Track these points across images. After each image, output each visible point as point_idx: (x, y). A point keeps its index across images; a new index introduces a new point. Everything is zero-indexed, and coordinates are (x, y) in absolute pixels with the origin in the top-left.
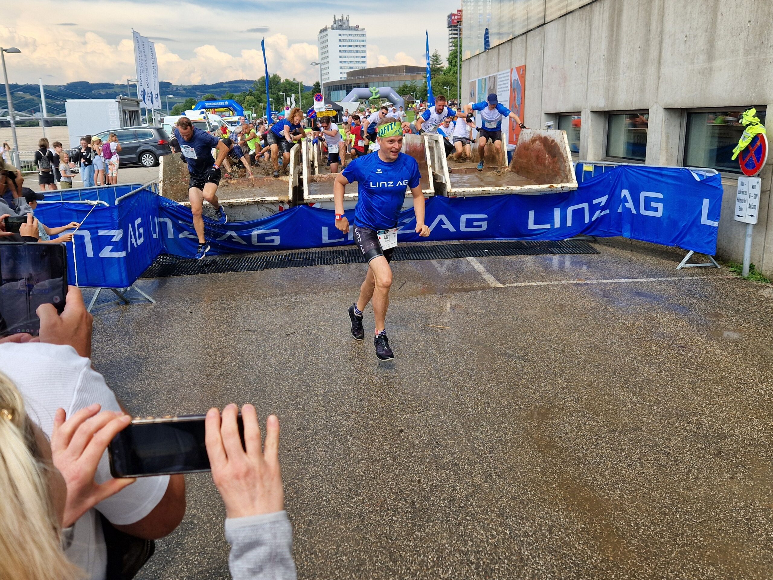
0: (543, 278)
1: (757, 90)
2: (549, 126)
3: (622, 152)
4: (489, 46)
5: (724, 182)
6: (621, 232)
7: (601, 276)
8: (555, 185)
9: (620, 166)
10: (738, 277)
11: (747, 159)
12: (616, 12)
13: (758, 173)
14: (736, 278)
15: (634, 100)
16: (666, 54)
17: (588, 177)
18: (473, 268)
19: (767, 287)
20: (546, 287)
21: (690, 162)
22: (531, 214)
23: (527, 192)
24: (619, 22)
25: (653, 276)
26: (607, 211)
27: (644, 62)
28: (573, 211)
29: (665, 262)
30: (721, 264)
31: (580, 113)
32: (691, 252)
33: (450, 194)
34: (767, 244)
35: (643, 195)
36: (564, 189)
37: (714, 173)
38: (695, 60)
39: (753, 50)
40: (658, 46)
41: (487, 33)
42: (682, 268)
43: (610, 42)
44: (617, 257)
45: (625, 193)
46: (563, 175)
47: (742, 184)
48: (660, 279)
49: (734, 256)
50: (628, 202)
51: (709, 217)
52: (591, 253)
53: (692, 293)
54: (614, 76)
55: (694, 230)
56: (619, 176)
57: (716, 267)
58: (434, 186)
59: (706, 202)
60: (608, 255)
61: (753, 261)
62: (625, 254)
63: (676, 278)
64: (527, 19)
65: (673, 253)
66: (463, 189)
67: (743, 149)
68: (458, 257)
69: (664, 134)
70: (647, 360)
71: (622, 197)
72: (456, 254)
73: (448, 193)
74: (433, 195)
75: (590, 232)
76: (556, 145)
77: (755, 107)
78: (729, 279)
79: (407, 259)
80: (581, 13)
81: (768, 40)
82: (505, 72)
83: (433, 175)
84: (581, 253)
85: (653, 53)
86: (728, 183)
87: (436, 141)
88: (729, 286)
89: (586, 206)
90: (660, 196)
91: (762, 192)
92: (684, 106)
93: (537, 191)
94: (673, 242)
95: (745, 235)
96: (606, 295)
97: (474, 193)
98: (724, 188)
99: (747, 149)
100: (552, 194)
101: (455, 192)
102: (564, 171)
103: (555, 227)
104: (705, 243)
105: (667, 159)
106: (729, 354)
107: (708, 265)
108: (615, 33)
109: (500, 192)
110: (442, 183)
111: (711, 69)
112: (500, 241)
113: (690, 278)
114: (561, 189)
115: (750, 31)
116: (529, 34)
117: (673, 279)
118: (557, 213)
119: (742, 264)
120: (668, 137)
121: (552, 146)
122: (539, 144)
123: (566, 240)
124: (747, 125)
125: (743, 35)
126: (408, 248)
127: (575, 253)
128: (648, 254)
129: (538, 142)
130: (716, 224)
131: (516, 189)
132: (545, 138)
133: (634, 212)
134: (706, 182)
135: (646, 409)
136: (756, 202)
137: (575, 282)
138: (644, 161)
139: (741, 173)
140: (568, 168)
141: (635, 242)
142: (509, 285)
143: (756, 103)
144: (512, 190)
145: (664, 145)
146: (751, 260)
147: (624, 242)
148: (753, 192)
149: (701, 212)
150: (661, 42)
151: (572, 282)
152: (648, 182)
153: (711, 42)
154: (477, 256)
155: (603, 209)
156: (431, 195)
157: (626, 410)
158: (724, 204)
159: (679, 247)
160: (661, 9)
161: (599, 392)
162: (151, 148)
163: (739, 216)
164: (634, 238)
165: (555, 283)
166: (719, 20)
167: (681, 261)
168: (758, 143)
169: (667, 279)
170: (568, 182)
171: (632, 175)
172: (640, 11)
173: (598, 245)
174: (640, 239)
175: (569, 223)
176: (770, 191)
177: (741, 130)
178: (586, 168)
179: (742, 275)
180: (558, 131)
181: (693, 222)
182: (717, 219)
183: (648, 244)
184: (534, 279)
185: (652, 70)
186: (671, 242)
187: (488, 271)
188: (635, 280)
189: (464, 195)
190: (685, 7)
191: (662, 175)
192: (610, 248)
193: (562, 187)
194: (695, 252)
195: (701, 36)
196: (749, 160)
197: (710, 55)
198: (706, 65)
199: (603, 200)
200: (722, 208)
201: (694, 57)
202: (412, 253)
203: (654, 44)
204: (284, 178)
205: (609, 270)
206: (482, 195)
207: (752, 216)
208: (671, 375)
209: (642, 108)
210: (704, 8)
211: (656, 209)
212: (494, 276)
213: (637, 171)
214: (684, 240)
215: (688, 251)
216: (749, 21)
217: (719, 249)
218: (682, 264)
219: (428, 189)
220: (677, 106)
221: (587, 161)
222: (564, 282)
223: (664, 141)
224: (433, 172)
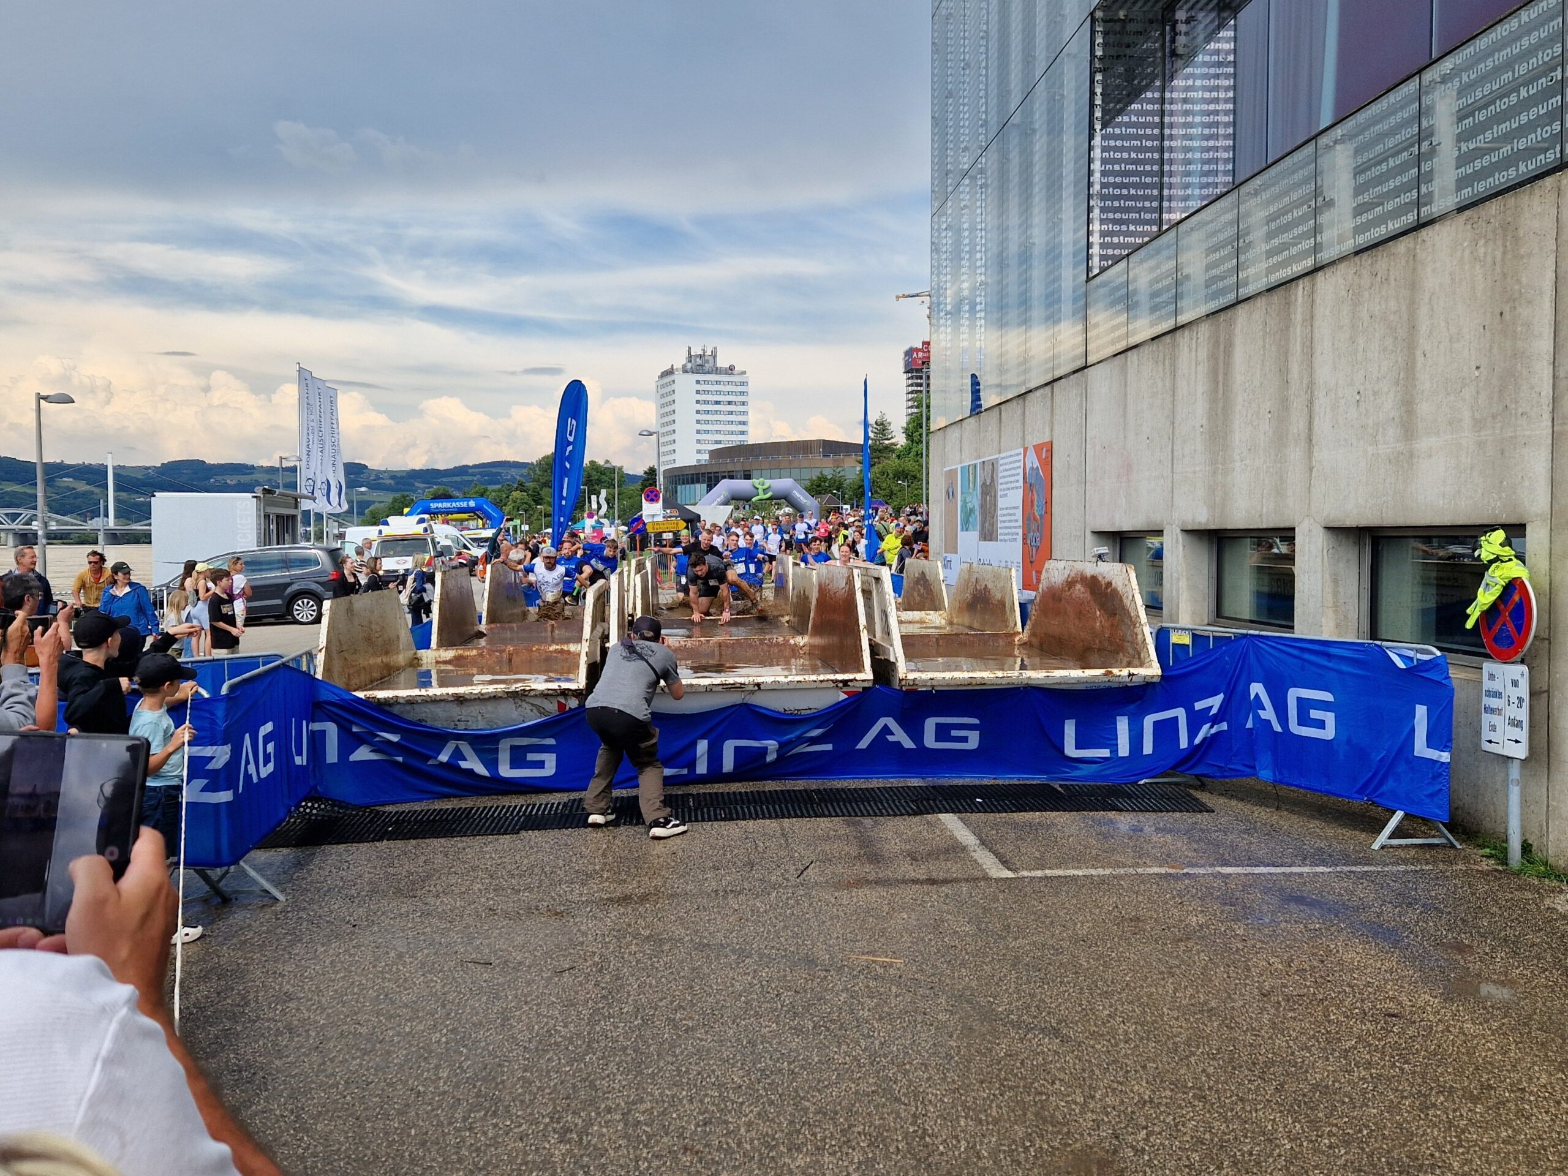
0: (1096, 861)
1: (1504, 495)
2: (1100, 557)
3: (1248, 610)
4: (980, 406)
5: (1453, 673)
6: (1254, 768)
7: (1217, 860)
8: (1115, 671)
9: (1245, 636)
10: (1500, 868)
11: (1497, 627)
12: (1222, 347)
13: (1518, 657)
14: (1496, 870)
15: (1264, 511)
16: (1323, 425)
17: (1182, 657)
18: (952, 837)
19: (1561, 891)
20: (1103, 880)
21: (1383, 632)
22: (1070, 729)
23: (1060, 684)
24: (1228, 364)
25: (1324, 863)
26: (1224, 726)
27: (1280, 439)
28: (1157, 724)
29: (1348, 833)
30: (1462, 842)
31: (1159, 533)
32: (1399, 815)
33: (903, 683)
34: (1553, 800)
35: (1294, 694)
36: (1134, 678)
37: (1431, 653)
38: (1380, 437)
39: (1490, 419)
40: (1306, 410)
41: (975, 382)
42: (1383, 847)
43: (1213, 400)
44: (1248, 820)
45: (1257, 689)
46: (1131, 651)
47: (1492, 677)
48: (1338, 869)
49: (1487, 824)
50: (1264, 709)
51: (1430, 744)
52: (1194, 811)
53: (1405, 900)
54: (1223, 464)
55: (1401, 768)
56: (1244, 656)
57: (1453, 846)
58: (872, 666)
59: (1421, 711)
60: (1230, 815)
61: (1528, 836)
62: (1263, 814)
63: (1372, 868)
64: (1054, 357)
65: (1363, 816)
66: (930, 675)
67: (1485, 608)
68: (921, 813)
69: (1327, 576)
70: (1319, 1043)
71: (1252, 697)
72: (918, 807)
73: (901, 680)
74: (870, 684)
75: (1188, 769)
76: (1115, 592)
77: (1504, 526)
78: (1481, 872)
79: (817, 816)
80: (1155, 346)
81: (1516, 402)
82: (1013, 452)
83: (870, 645)
84: (1174, 811)
85: (1297, 424)
86: (1462, 676)
87: (878, 580)
88: (1482, 888)
89: (1180, 713)
90: (1328, 697)
91: (1531, 695)
92: (1363, 523)
93: (1079, 681)
94: (1361, 791)
95: (1506, 782)
96: (1228, 900)
97: (952, 683)
98: (1455, 684)
99: (1494, 606)
100: (1110, 688)
101: (915, 680)
102: (1133, 643)
103: (1120, 755)
104: (1427, 796)
105: (1337, 626)
106: (1493, 1034)
107: (1436, 841)
108: (1221, 384)
109: (1004, 682)
110: (888, 661)
111: (1411, 455)
112: (1007, 782)
113: (1402, 868)
114: (1128, 680)
115: (1481, 385)
116: (1055, 384)
117: (1366, 869)
118: (1123, 725)
119: (1506, 841)
120: (1336, 582)
121: (1106, 594)
122: (1082, 589)
123: (1142, 782)
124: (1491, 562)
125: (1468, 393)
126: (818, 791)
127: (1161, 811)
128: (1312, 817)
129: (1078, 586)
130: (1445, 757)
131: (1037, 675)
132: (1094, 578)
133: (1278, 728)
134: (1416, 671)
135: (1323, 1153)
136: (1523, 715)
137: (1163, 871)
138: (1293, 627)
139: (1487, 656)
140: (1140, 637)
141: (1284, 790)
142: (1025, 873)
143: (1504, 519)
144: (1029, 678)
145: (1329, 598)
146: (1523, 834)
147: (1261, 791)
148: (1514, 693)
149: (1413, 730)
150: (1311, 402)
151: (1156, 870)
152: (1303, 669)
153: (1408, 405)
154: (960, 812)
155: (1215, 720)
156: (866, 685)
157: (1280, 1156)
158: (1458, 718)
159: (1374, 803)
160: (1308, 343)
161: (1221, 1114)
162: (314, 587)
163: (1490, 742)
164: (1281, 782)
165: (1122, 871)
166: (1419, 365)
167: (1379, 832)
168: (1517, 598)
169: (1354, 869)
170: (1141, 665)
171: (1271, 654)
172: (1267, 346)
173: (1209, 795)
174: (1292, 785)
175: (1148, 748)
176: (1548, 691)
177: (1479, 571)
178: (1176, 638)
179: (1507, 865)
180: (1118, 566)
181: (1400, 751)
182: (1446, 746)
183: (1310, 797)
184: (1078, 860)
185: (1295, 454)
186: (1357, 792)
187: (983, 843)
188: (1288, 870)
189: (933, 687)
190: (1353, 340)
191: (1328, 656)
192: (1234, 803)
193: (1130, 675)
194: (1406, 814)
195: (1387, 393)
196: (1501, 630)
197: (1408, 427)
198: (1401, 447)
199: (1215, 702)
200: (1454, 723)
201: (1377, 431)
202: (825, 801)
203: (1298, 405)
204: (573, 647)
205: (1233, 848)
206: (970, 688)
207: (1517, 742)
208: (1372, 1078)
209: (1282, 526)
210: (1389, 342)
211: (1321, 724)
212: (996, 854)
213: (1279, 647)
214: (1384, 788)
215: (1394, 813)
216: (1478, 368)
217: (1457, 809)
218: (1383, 838)
219: (860, 671)
220: (1349, 523)
221: (1178, 626)
222: (1140, 870)
223: (1329, 589)
224: (870, 640)
